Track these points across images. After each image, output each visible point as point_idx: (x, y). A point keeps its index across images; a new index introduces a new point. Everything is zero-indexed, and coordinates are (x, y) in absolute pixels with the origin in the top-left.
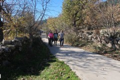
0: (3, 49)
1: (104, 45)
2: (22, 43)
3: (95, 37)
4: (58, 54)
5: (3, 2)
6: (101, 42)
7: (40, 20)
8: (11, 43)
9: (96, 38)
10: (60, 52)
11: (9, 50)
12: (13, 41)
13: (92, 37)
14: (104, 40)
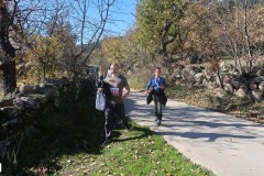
0: (24, 102)
1: (228, 92)
2: (60, 90)
3: (208, 77)
4: (133, 112)
5: (16, 3)
6: (223, 87)
7: (94, 41)
8: (39, 90)
9: (212, 79)
10: (136, 110)
11: (35, 105)
12: (41, 85)
13: (202, 78)
14: (229, 82)
